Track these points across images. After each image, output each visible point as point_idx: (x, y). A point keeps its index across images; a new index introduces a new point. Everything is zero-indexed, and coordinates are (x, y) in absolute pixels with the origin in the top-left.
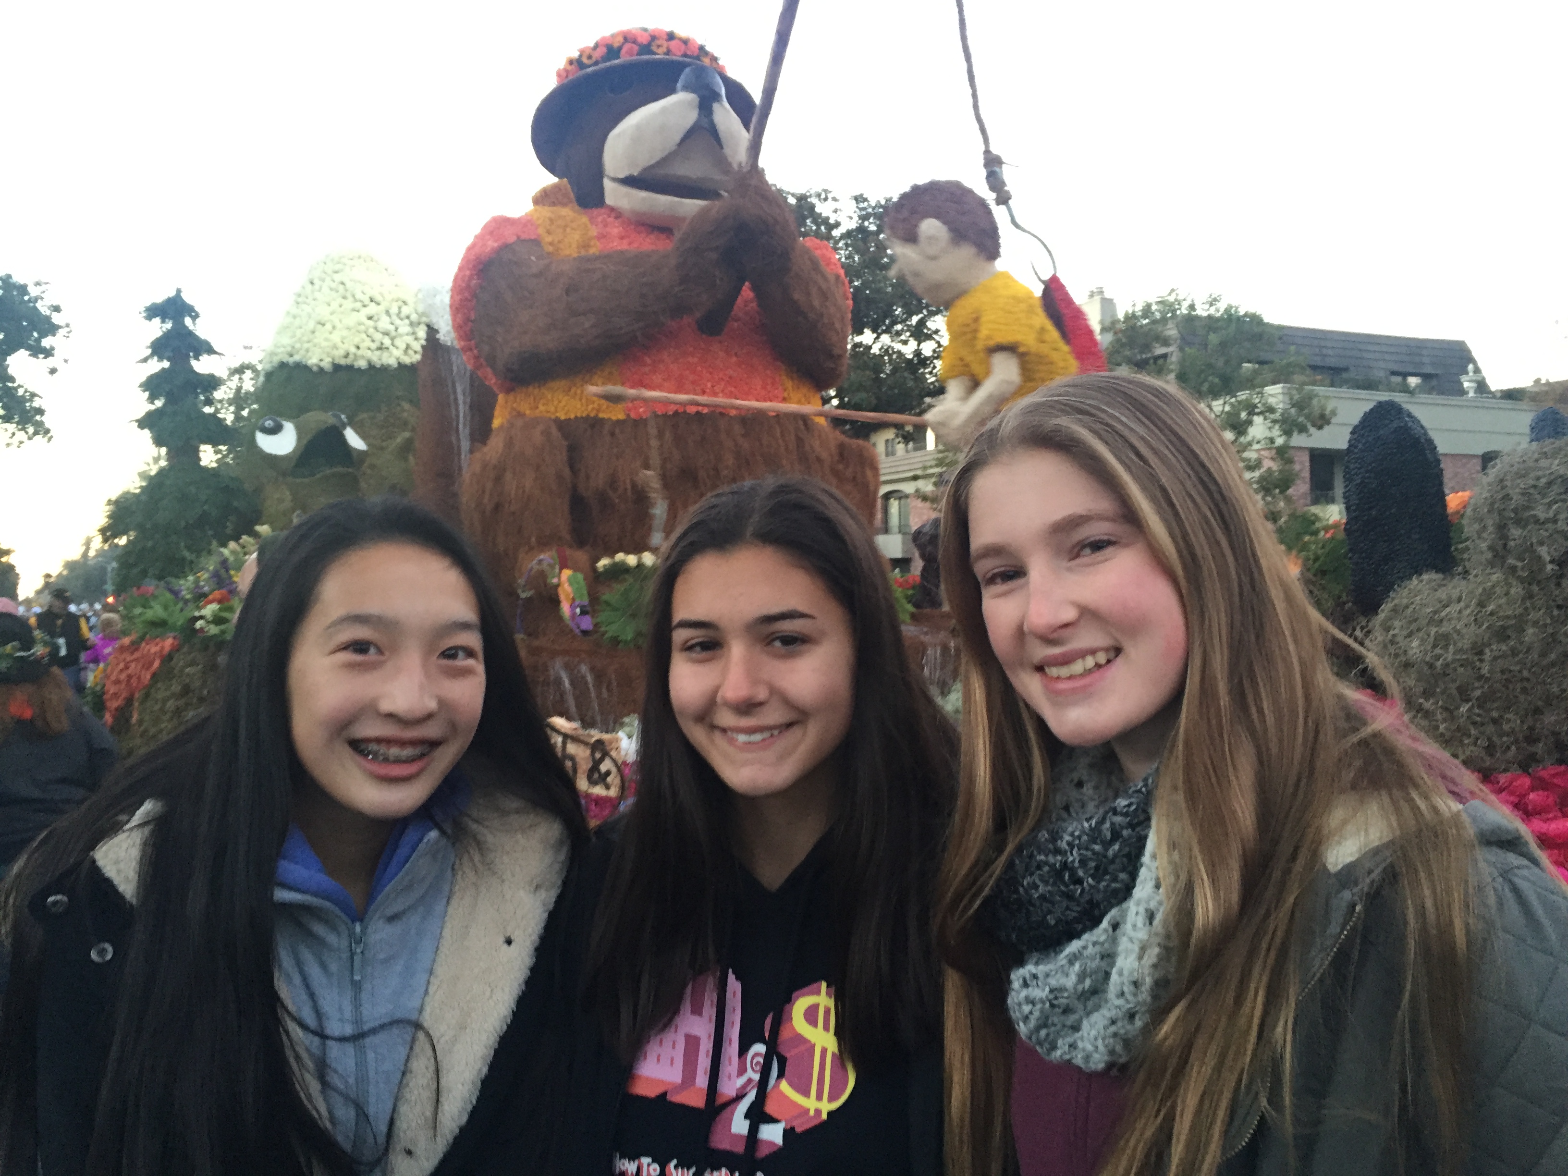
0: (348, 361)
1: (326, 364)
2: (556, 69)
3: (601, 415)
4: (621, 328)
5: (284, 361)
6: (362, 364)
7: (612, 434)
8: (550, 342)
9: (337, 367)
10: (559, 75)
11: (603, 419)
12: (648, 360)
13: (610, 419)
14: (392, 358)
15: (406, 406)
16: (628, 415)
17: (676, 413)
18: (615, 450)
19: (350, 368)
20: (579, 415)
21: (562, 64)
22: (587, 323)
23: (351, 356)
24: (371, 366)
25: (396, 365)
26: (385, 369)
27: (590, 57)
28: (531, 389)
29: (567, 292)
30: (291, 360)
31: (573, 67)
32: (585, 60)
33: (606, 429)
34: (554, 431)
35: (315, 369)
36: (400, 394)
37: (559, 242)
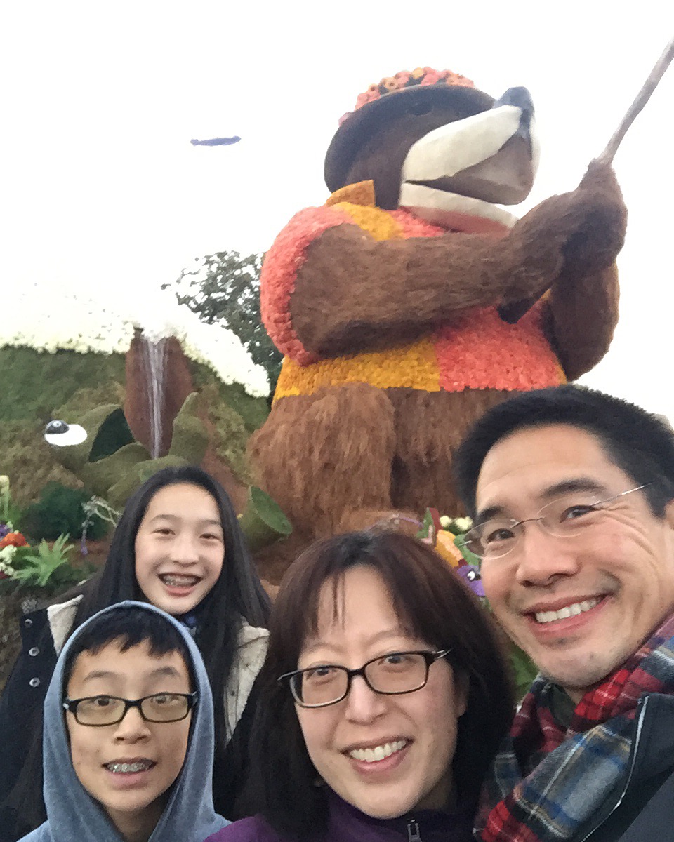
0: (70, 346)
1: (51, 348)
2: (358, 94)
3: (416, 387)
4: (458, 304)
5: (11, 344)
6: (83, 349)
7: (427, 405)
8: (383, 314)
9: (60, 351)
10: (359, 98)
11: (417, 391)
12: (460, 339)
13: (425, 391)
14: (107, 347)
15: (117, 385)
16: (442, 388)
17: (487, 389)
18: (432, 419)
19: (72, 351)
20: (393, 385)
21: (365, 89)
22: (428, 295)
23: (74, 342)
24: (90, 353)
25: (111, 352)
26: (101, 355)
27: (391, 85)
28: (337, 361)
29: (408, 267)
30: (17, 343)
31: (374, 92)
32: (387, 86)
33: (420, 401)
34: (385, 397)
35: (40, 350)
36: (113, 375)
37: (374, 231)
